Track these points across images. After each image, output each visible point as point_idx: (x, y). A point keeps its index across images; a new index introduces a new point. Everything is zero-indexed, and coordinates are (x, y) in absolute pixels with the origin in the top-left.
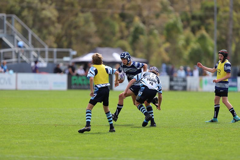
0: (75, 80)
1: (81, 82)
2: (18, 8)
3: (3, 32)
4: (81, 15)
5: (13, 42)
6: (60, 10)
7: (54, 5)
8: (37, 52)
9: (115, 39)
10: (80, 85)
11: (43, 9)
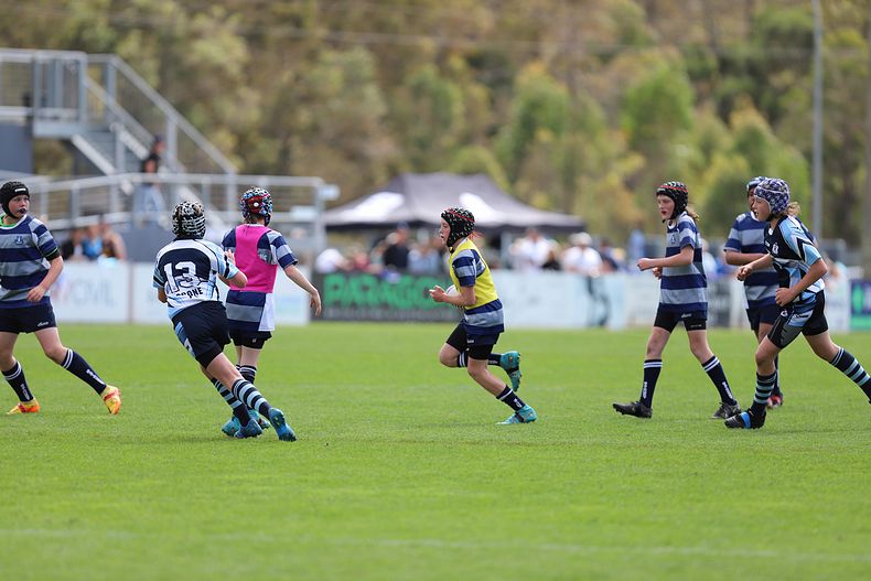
0: (336, 287)
1: (358, 297)
2: (102, 32)
3: (77, 119)
4: (329, 56)
5: (111, 154)
6: (254, 39)
7: (234, 21)
8: (197, 187)
9: (447, 140)
10: (354, 305)
11: (196, 35)
